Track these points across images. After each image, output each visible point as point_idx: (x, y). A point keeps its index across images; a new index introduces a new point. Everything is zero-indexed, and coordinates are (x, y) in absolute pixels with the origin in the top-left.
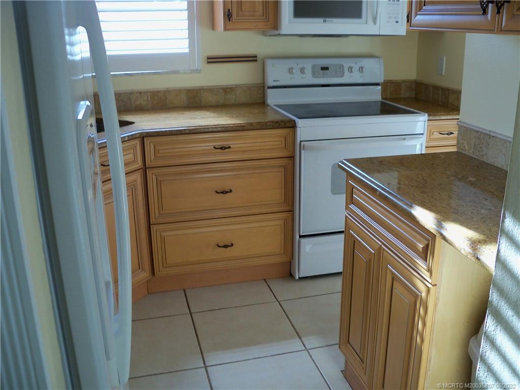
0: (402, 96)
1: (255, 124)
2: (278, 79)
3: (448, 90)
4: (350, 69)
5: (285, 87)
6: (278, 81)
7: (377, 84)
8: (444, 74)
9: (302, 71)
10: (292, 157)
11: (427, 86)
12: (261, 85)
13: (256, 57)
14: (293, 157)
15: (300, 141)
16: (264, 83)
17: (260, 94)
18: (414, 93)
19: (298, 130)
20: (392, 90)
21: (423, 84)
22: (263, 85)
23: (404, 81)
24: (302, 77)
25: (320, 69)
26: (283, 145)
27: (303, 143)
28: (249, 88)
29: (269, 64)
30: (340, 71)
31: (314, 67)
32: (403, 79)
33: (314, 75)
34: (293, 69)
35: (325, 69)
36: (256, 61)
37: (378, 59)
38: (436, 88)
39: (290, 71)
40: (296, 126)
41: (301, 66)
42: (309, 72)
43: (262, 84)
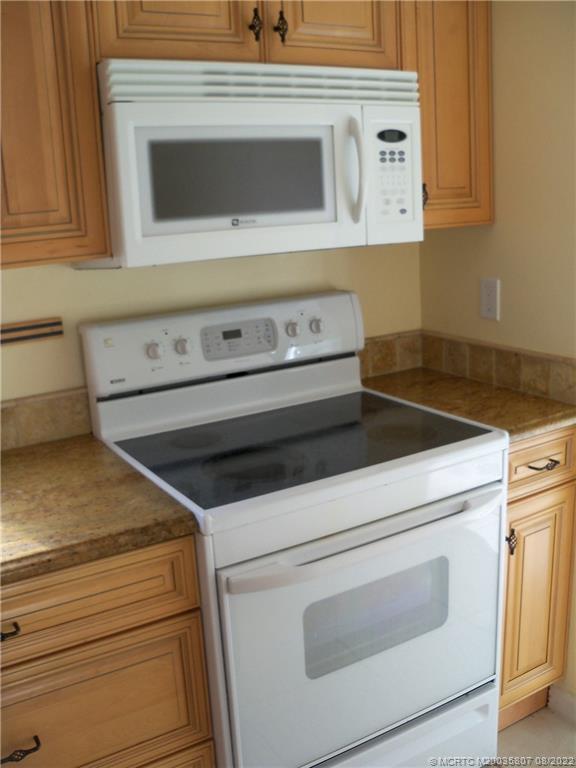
0: (397, 369)
1: (82, 549)
2: (121, 378)
3: (516, 355)
4: (291, 328)
5: (141, 392)
6: (123, 380)
7: (350, 355)
8: (498, 318)
9: (180, 346)
10: (196, 611)
11: (454, 345)
12: (79, 391)
13: (59, 323)
14: (198, 609)
15: (216, 570)
16: (85, 386)
17: (79, 413)
18: (419, 357)
19: (209, 542)
20: (376, 358)
21: (442, 340)
22: (84, 391)
23: (399, 335)
24: (181, 363)
25: (221, 336)
26: (169, 585)
27: (224, 575)
28: (50, 402)
29: (96, 338)
30: (269, 336)
31: (205, 333)
32: (396, 331)
33: (209, 353)
34: (157, 345)
35: (232, 334)
36: (60, 333)
37: (346, 298)
38: (480, 350)
39: (151, 350)
40: (199, 531)
41: (175, 334)
42: (195, 347)
43: (81, 388)
